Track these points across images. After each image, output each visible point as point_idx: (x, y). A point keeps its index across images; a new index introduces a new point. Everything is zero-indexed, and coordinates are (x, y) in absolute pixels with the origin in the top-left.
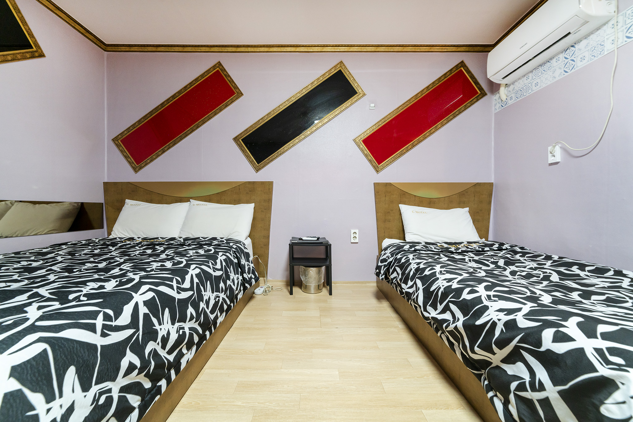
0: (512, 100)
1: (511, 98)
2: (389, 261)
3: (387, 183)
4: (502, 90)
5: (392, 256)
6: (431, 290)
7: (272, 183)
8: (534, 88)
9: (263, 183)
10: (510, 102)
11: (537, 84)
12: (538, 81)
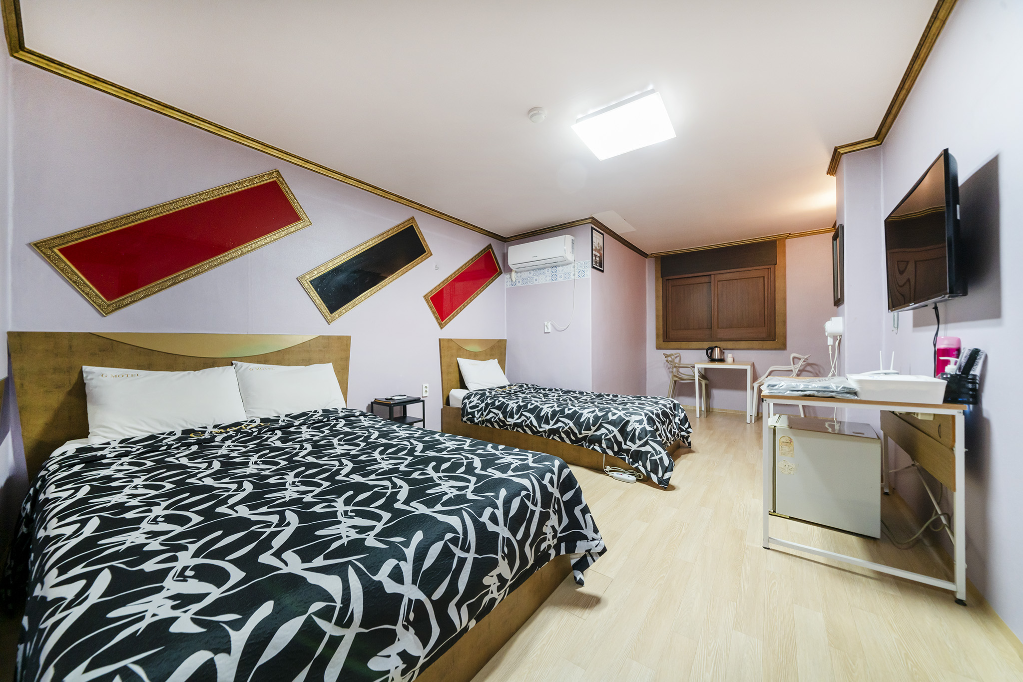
0: (520, 284)
1: (519, 282)
2: (481, 407)
3: (449, 339)
4: (513, 274)
5: (483, 402)
6: (541, 415)
7: (349, 338)
8: (534, 282)
9: (339, 338)
10: (518, 285)
11: (536, 280)
12: (537, 278)
